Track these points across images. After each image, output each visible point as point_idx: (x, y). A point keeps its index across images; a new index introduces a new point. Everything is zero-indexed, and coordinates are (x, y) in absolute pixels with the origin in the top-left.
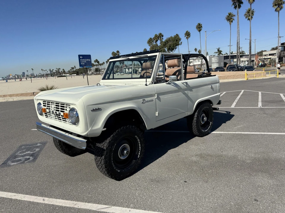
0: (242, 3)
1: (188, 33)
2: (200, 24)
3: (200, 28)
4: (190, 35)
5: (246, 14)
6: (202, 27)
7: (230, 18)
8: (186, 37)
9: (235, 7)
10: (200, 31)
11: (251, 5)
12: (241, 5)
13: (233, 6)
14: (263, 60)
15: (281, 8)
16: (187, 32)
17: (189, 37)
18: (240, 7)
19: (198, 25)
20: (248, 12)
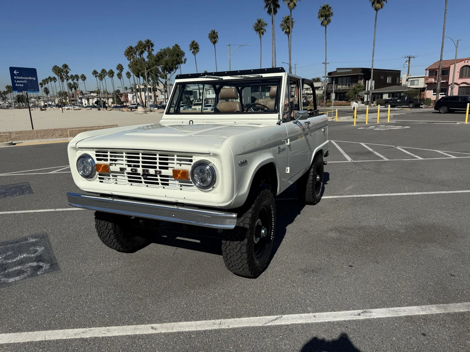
0: (278, 6)
1: (195, 44)
2: (215, 32)
3: (214, 39)
4: (198, 48)
5: (282, 25)
6: (217, 36)
7: (259, 28)
8: (192, 52)
9: (269, 12)
10: (215, 43)
11: (291, 11)
12: (278, 9)
13: (267, 9)
14: (306, 95)
15: (329, 22)
16: (193, 43)
17: (198, 51)
18: (275, 12)
19: (211, 34)
20: (286, 22)
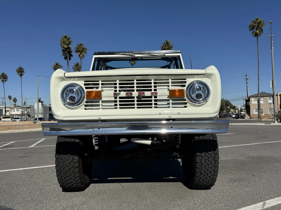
0: (72, 56)
1: (5, 75)
2: (22, 68)
3: (21, 72)
4: (7, 78)
5: (73, 68)
6: (24, 71)
8: (1, 80)
9: (66, 58)
10: (21, 75)
11: (81, 59)
12: (71, 57)
13: (64, 57)
16: (3, 74)
17: (6, 80)
18: (70, 59)
19: (19, 69)
20: (76, 66)
